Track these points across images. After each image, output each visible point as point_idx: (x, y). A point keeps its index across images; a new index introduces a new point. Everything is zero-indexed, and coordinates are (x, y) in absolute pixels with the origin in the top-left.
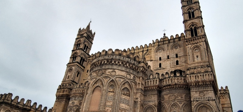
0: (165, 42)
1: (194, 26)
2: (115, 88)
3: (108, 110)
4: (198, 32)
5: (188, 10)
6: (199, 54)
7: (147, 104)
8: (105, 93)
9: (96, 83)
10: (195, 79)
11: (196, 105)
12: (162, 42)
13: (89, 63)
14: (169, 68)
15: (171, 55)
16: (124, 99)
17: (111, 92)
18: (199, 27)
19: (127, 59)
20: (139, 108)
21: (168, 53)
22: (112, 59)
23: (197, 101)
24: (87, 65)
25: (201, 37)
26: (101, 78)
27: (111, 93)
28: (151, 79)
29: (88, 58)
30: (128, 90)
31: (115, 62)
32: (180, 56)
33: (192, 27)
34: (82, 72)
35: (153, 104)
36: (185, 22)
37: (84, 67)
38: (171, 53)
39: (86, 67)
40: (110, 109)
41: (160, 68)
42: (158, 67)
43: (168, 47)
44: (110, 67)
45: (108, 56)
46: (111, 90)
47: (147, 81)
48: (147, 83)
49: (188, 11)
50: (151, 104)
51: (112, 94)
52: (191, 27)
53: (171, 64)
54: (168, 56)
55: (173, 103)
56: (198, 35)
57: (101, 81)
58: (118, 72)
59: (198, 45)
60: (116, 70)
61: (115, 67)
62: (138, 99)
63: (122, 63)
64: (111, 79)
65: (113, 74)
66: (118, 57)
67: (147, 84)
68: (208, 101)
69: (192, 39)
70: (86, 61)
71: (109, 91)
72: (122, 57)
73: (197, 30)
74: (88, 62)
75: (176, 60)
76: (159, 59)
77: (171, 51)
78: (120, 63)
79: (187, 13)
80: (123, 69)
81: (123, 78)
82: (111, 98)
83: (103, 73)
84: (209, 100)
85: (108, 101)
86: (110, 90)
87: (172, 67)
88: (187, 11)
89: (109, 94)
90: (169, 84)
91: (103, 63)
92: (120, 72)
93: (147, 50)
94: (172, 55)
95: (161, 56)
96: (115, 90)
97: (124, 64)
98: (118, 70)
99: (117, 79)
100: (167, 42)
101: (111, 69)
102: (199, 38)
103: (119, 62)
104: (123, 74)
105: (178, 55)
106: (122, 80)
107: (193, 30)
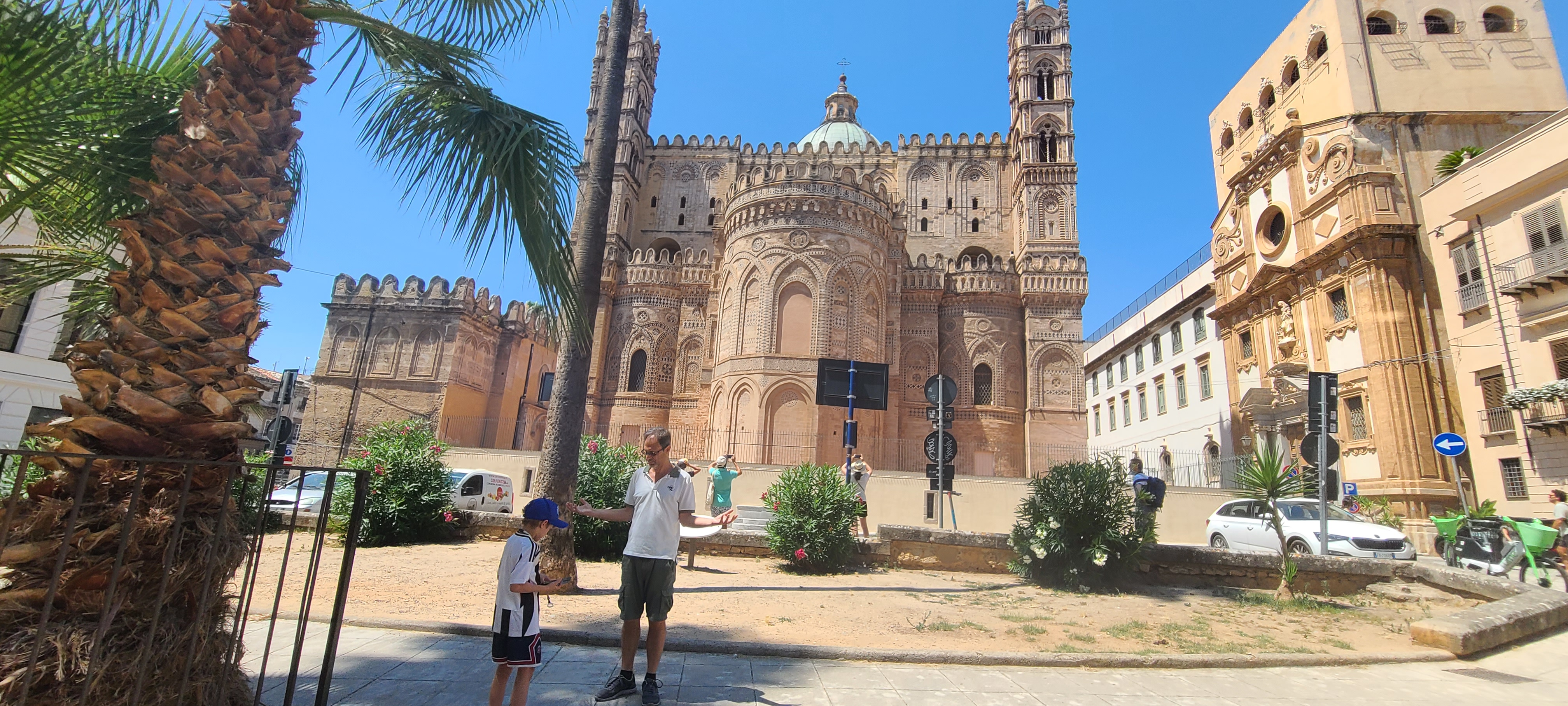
0: (941, 153)
1: (1051, 129)
2: (851, 293)
3: (837, 354)
4: (1060, 149)
5: (1038, 65)
6: (1055, 218)
7: (911, 338)
8: (827, 307)
9: (788, 271)
10: (1042, 286)
11: (1039, 351)
12: (931, 147)
13: (652, 171)
14: (952, 236)
15: (959, 199)
16: (869, 324)
17: (841, 303)
18: (1065, 137)
19: (873, 202)
20: (899, 349)
21: (952, 188)
22: (837, 198)
23: (1043, 341)
24: (648, 178)
25: (1069, 169)
26: (804, 260)
27: (840, 306)
28: (922, 271)
29: (648, 147)
30: (875, 301)
31: (845, 210)
32: (984, 205)
33: (1045, 129)
34: (635, 201)
35: (926, 340)
36: (1027, 108)
37: (639, 186)
38: (959, 193)
39: (642, 185)
40: (844, 351)
41: (924, 234)
42: (919, 228)
43: (950, 169)
44: (831, 224)
45: (823, 189)
46: (841, 299)
47: (908, 273)
48: (909, 280)
49: (1038, 68)
50: (922, 337)
51: (842, 309)
52: (1040, 130)
53: (959, 225)
54: (950, 202)
55: (981, 341)
56: (1058, 159)
57: (806, 267)
58: (855, 246)
59: (1058, 191)
60: (848, 238)
61: (844, 227)
62: (893, 324)
63: (864, 215)
64: (839, 265)
65: (842, 247)
66: (851, 196)
67: (909, 284)
68: (1068, 344)
69: (1044, 169)
70: (643, 163)
71: (836, 301)
72: (863, 198)
73: (1057, 142)
74: (651, 166)
75: (974, 217)
76: (920, 204)
77: (959, 182)
78: (860, 218)
79: (1034, 77)
80: (865, 235)
81: (864, 265)
82: (842, 322)
83: (810, 244)
84: (1070, 341)
85: (836, 330)
86: (837, 296)
87: (959, 235)
88: (1035, 68)
89: (837, 309)
90: (973, 290)
91: (805, 208)
92: (857, 243)
93: (878, 166)
94: (962, 201)
95: (927, 197)
96: (851, 298)
97: (868, 219)
98: (854, 237)
99: (854, 265)
100: (949, 153)
101: (835, 232)
102: (1063, 169)
103: (855, 214)
104: (866, 249)
105: (979, 202)
106: (864, 269)
107: (1048, 140)
